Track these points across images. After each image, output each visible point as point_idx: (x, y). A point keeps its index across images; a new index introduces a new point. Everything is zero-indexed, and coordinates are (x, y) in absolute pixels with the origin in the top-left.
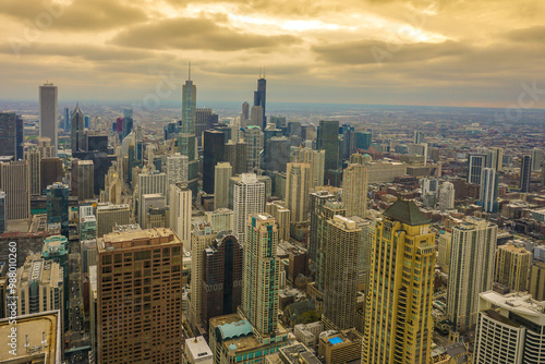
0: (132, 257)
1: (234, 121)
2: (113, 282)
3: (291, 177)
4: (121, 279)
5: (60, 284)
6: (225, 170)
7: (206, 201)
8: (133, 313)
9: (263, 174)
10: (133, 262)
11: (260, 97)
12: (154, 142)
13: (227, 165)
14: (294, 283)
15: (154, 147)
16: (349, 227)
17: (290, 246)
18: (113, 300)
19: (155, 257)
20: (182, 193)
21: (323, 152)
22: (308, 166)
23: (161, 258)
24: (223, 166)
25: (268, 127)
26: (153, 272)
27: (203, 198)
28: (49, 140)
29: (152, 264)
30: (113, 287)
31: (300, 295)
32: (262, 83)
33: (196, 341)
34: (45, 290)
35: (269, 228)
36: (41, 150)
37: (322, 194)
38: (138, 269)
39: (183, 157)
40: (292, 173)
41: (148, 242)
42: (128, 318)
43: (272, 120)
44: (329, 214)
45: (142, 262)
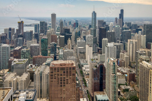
0: (60, 69)
1: (111, 24)
2: (53, 76)
3: (130, 45)
4: (56, 76)
5: (48, 73)
6: (106, 41)
7: (99, 51)
8: (60, 87)
9: (121, 43)
10: (60, 71)
11: (121, 15)
12: (84, 30)
13: (106, 39)
14: (129, 84)
15: (84, 32)
16: (149, 66)
17: (129, 69)
18: (54, 82)
19: (67, 70)
20: (89, 48)
21: (145, 36)
22: (136, 41)
23: (69, 71)
24: (105, 39)
25: (124, 26)
26: (66, 75)
27: (98, 49)
28: (53, 29)
29: (66, 72)
30: (54, 78)
31: (131, 89)
32: (122, 11)
33: (83, 100)
34: (44, 74)
35: (114, 63)
36: (51, 32)
37: (141, 52)
38: (61, 73)
39: (91, 36)
40: (130, 43)
41: (65, 65)
42: (58, 89)
43: (126, 23)
44: (142, 60)
45: (63, 71)
